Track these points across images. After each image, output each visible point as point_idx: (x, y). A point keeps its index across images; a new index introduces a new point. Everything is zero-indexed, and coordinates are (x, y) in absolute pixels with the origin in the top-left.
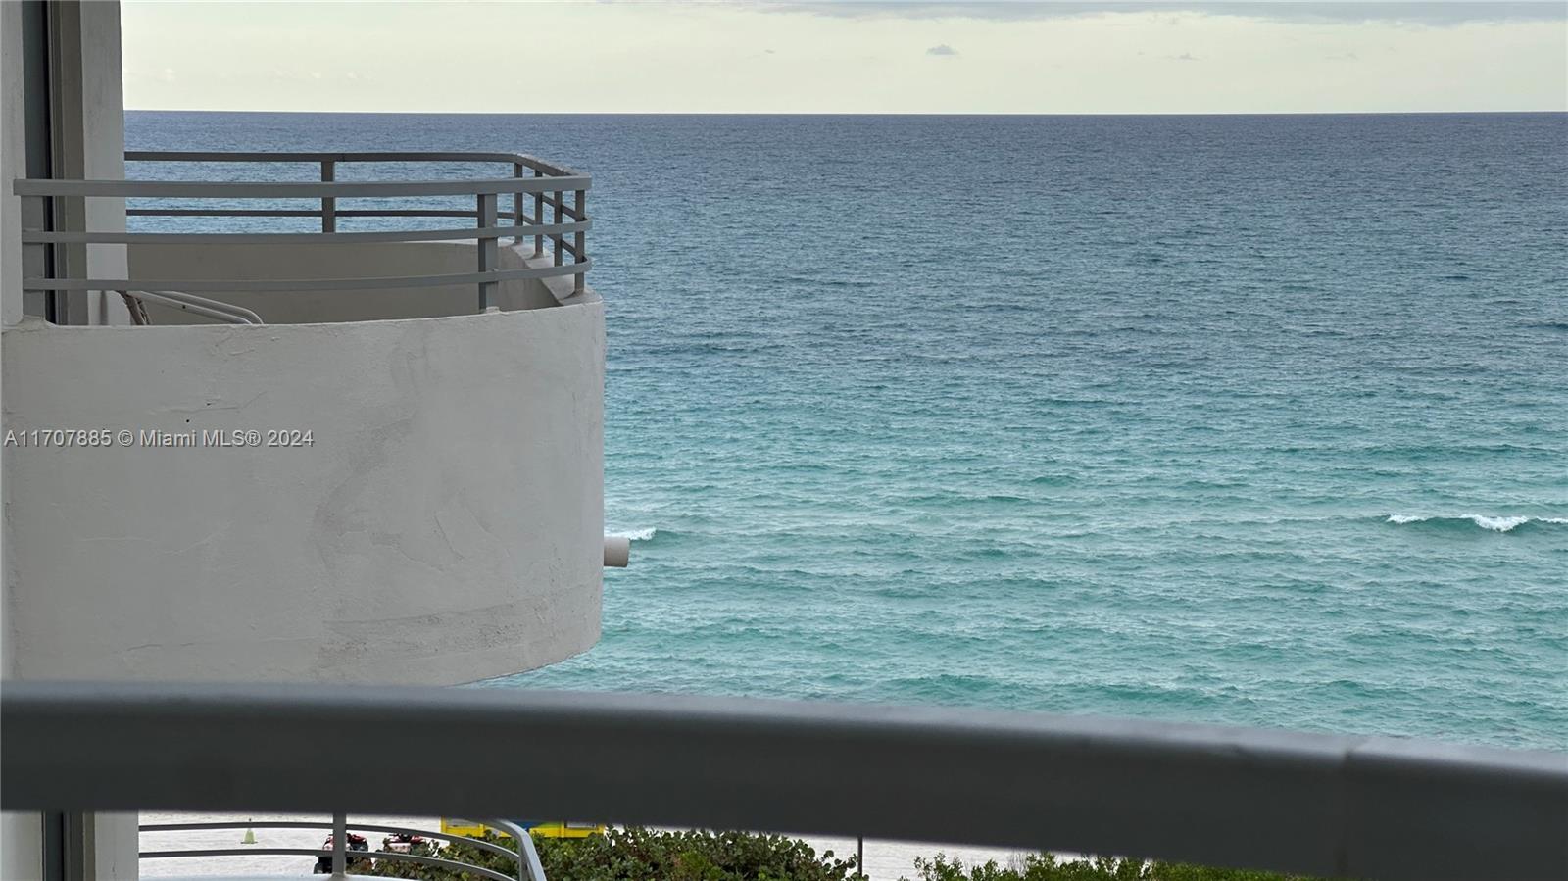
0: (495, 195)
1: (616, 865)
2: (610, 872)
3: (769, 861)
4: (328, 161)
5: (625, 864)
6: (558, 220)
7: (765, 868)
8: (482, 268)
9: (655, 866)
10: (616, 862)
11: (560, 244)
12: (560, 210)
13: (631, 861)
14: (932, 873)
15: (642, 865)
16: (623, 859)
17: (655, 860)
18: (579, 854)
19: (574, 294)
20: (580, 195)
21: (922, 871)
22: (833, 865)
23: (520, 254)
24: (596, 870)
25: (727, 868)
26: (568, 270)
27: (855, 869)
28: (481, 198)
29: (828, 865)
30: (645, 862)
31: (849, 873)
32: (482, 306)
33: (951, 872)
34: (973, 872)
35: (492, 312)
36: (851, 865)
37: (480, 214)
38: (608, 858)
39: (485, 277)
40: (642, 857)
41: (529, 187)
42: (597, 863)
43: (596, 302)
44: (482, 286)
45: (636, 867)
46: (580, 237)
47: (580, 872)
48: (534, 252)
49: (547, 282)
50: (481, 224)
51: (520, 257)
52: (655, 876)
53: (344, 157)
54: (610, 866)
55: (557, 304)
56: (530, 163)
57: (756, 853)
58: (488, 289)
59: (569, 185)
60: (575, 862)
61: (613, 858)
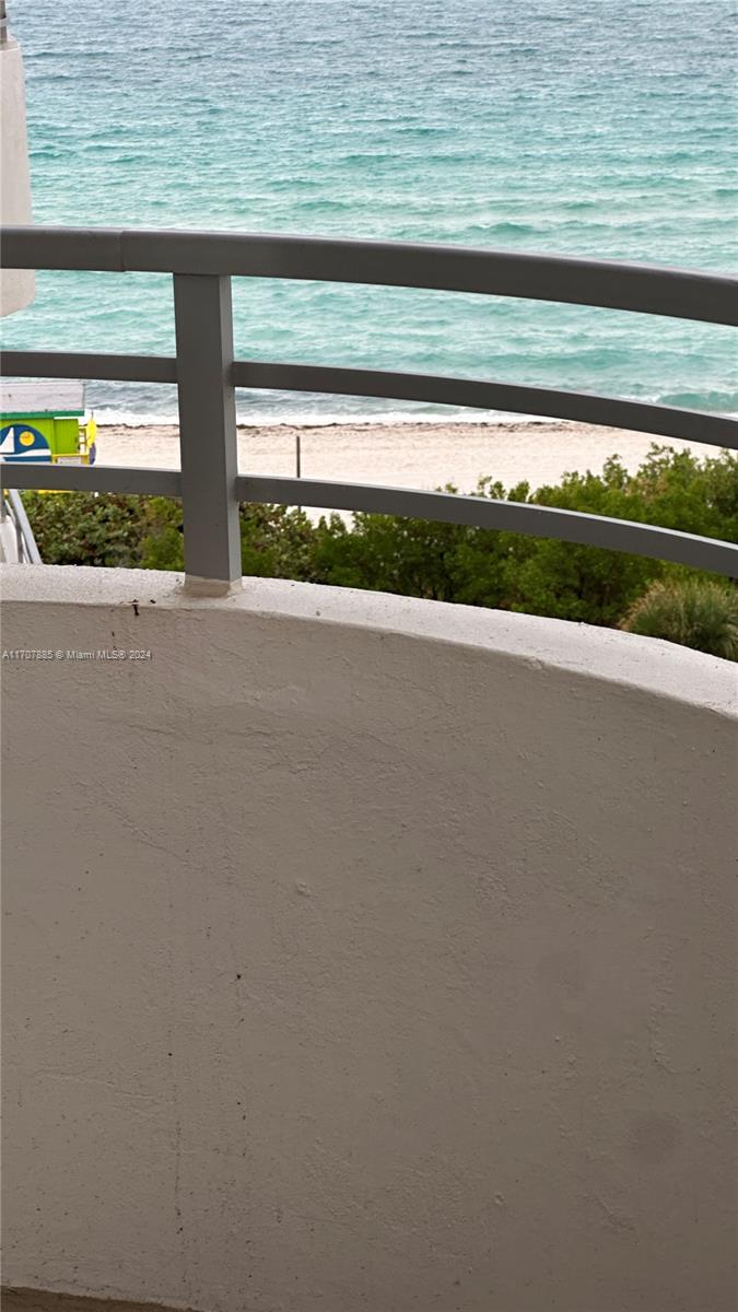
1: (99, 513)
2: (94, 518)
5: (106, 510)
9: (131, 511)
10: (99, 511)
13: (111, 509)
15: (120, 511)
16: (105, 507)
17: (131, 506)
18: (69, 505)
24: (83, 517)
30: (123, 508)
38: (93, 506)
40: (121, 505)
42: (84, 511)
45: (115, 512)
47: (70, 519)
52: (131, 519)
54: (94, 513)
60: (65, 512)
61: (97, 507)
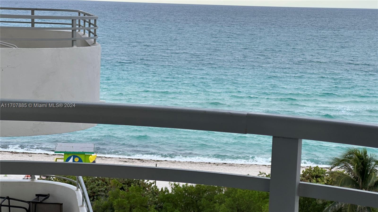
0: (76, 20)
2: (95, 184)
3: (134, 182)
4: (33, 10)
5: (99, 182)
6: (89, 26)
7: (133, 184)
8: (73, 37)
9: (106, 183)
11: (90, 32)
12: (90, 24)
13: (100, 182)
14: (173, 186)
15: (103, 183)
16: (98, 181)
17: (106, 181)
18: (88, 180)
19: (94, 44)
20: (95, 20)
21: (170, 185)
22: (149, 183)
23: (80, 34)
24: (92, 184)
25: (124, 184)
26: (92, 38)
27: (154, 184)
28: (73, 20)
29: (148, 183)
31: (153, 185)
32: (73, 46)
33: (177, 186)
34: (183, 186)
35: (75, 47)
36: (153, 183)
37: (72, 24)
38: (95, 181)
39: (73, 39)
40: (103, 181)
41: (82, 18)
42: (92, 182)
43: (99, 45)
44: (73, 41)
45: (102, 183)
46: (95, 30)
47: (88, 184)
48: (83, 34)
49: (87, 41)
50: (73, 27)
51: (80, 35)
52: (106, 185)
53: (37, 9)
54: (95, 183)
55: (89, 46)
56: (82, 13)
57: (131, 180)
58: (74, 42)
59: (92, 18)
60: (87, 182)
61: (96, 181)
